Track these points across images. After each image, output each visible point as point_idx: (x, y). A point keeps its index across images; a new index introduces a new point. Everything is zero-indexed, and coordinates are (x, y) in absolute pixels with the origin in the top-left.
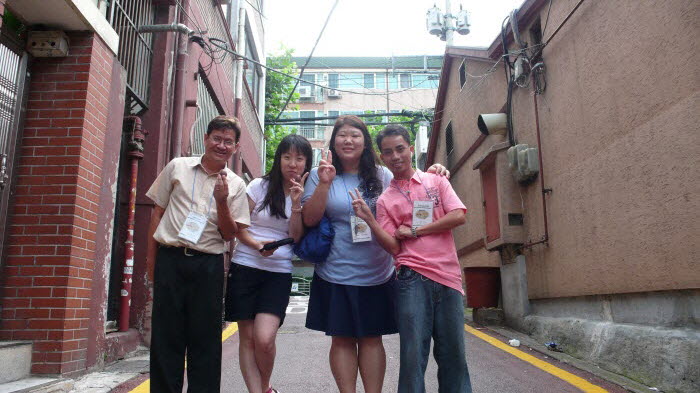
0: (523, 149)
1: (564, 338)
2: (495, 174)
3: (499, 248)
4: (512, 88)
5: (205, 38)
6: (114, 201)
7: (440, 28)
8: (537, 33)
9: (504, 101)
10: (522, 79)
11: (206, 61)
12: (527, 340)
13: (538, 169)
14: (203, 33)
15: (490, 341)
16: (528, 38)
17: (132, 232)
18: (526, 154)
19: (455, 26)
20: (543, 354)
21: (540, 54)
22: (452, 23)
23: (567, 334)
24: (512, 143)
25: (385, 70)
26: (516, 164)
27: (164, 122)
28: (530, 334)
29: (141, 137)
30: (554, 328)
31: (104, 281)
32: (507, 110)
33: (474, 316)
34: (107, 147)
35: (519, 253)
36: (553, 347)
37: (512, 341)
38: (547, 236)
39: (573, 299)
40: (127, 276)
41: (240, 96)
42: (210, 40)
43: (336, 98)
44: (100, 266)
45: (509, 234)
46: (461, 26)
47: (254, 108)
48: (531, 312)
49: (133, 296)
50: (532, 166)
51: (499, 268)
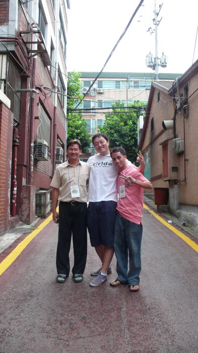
0: (179, 140)
1: (188, 221)
2: (167, 149)
3: (169, 181)
4: (176, 113)
5: (42, 88)
6: (11, 167)
7: (152, 64)
8: (187, 90)
9: (173, 116)
10: (180, 109)
11: (43, 98)
12: (176, 220)
13: (183, 150)
14: (41, 86)
15: (161, 221)
16: (183, 91)
17: (15, 177)
18: (179, 143)
19: (159, 63)
20: (180, 227)
21: (187, 101)
22: (158, 62)
23: (190, 220)
24: (175, 137)
25: (126, 79)
26: (176, 147)
27: (27, 129)
28: (178, 218)
29: (18, 137)
30: (186, 216)
31: (8, 200)
32: (174, 119)
33: (158, 208)
34: (8, 147)
35: (176, 184)
36: (184, 224)
37: (169, 221)
38: (185, 178)
39: (193, 205)
40: (14, 194)
41: (56, 106)
42: (44, 88)
43: (101, 93)
44: (7, 194)
45: (172, 175)
46: (163, 63)
47: (62, 107)
48: (179, 208)
49: (17, 202)
50: (181, 149)
51: (168, 189)
